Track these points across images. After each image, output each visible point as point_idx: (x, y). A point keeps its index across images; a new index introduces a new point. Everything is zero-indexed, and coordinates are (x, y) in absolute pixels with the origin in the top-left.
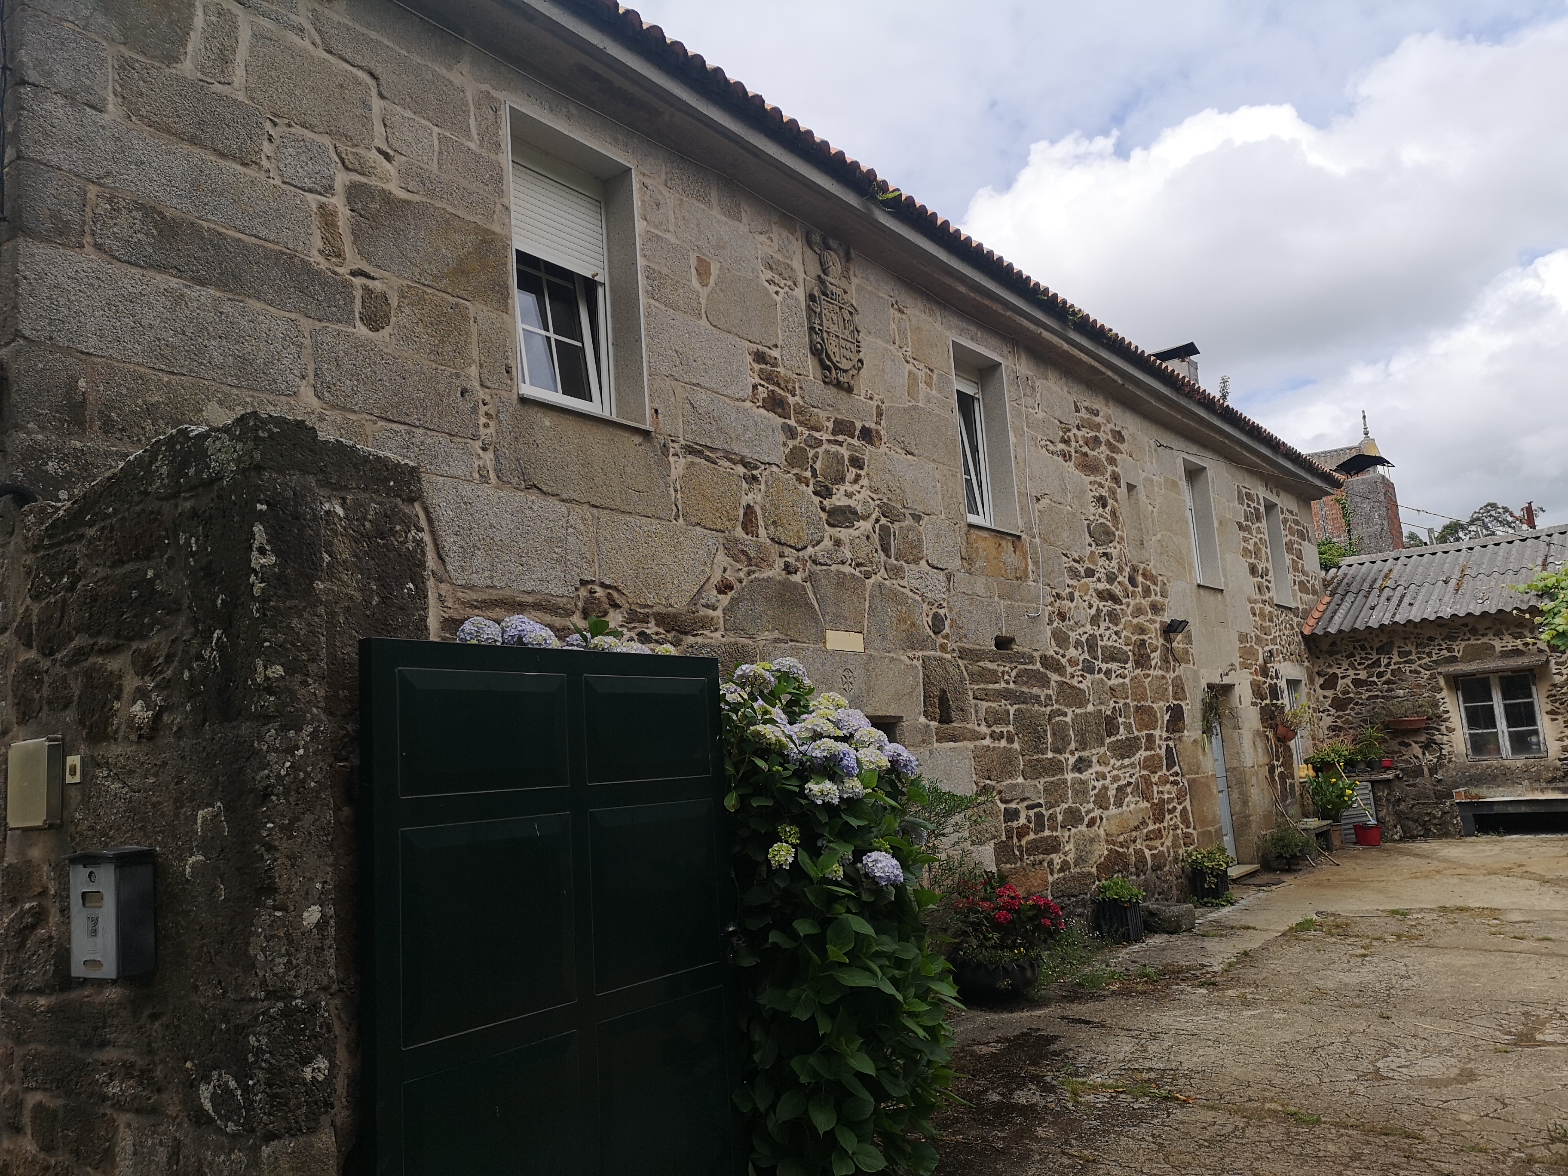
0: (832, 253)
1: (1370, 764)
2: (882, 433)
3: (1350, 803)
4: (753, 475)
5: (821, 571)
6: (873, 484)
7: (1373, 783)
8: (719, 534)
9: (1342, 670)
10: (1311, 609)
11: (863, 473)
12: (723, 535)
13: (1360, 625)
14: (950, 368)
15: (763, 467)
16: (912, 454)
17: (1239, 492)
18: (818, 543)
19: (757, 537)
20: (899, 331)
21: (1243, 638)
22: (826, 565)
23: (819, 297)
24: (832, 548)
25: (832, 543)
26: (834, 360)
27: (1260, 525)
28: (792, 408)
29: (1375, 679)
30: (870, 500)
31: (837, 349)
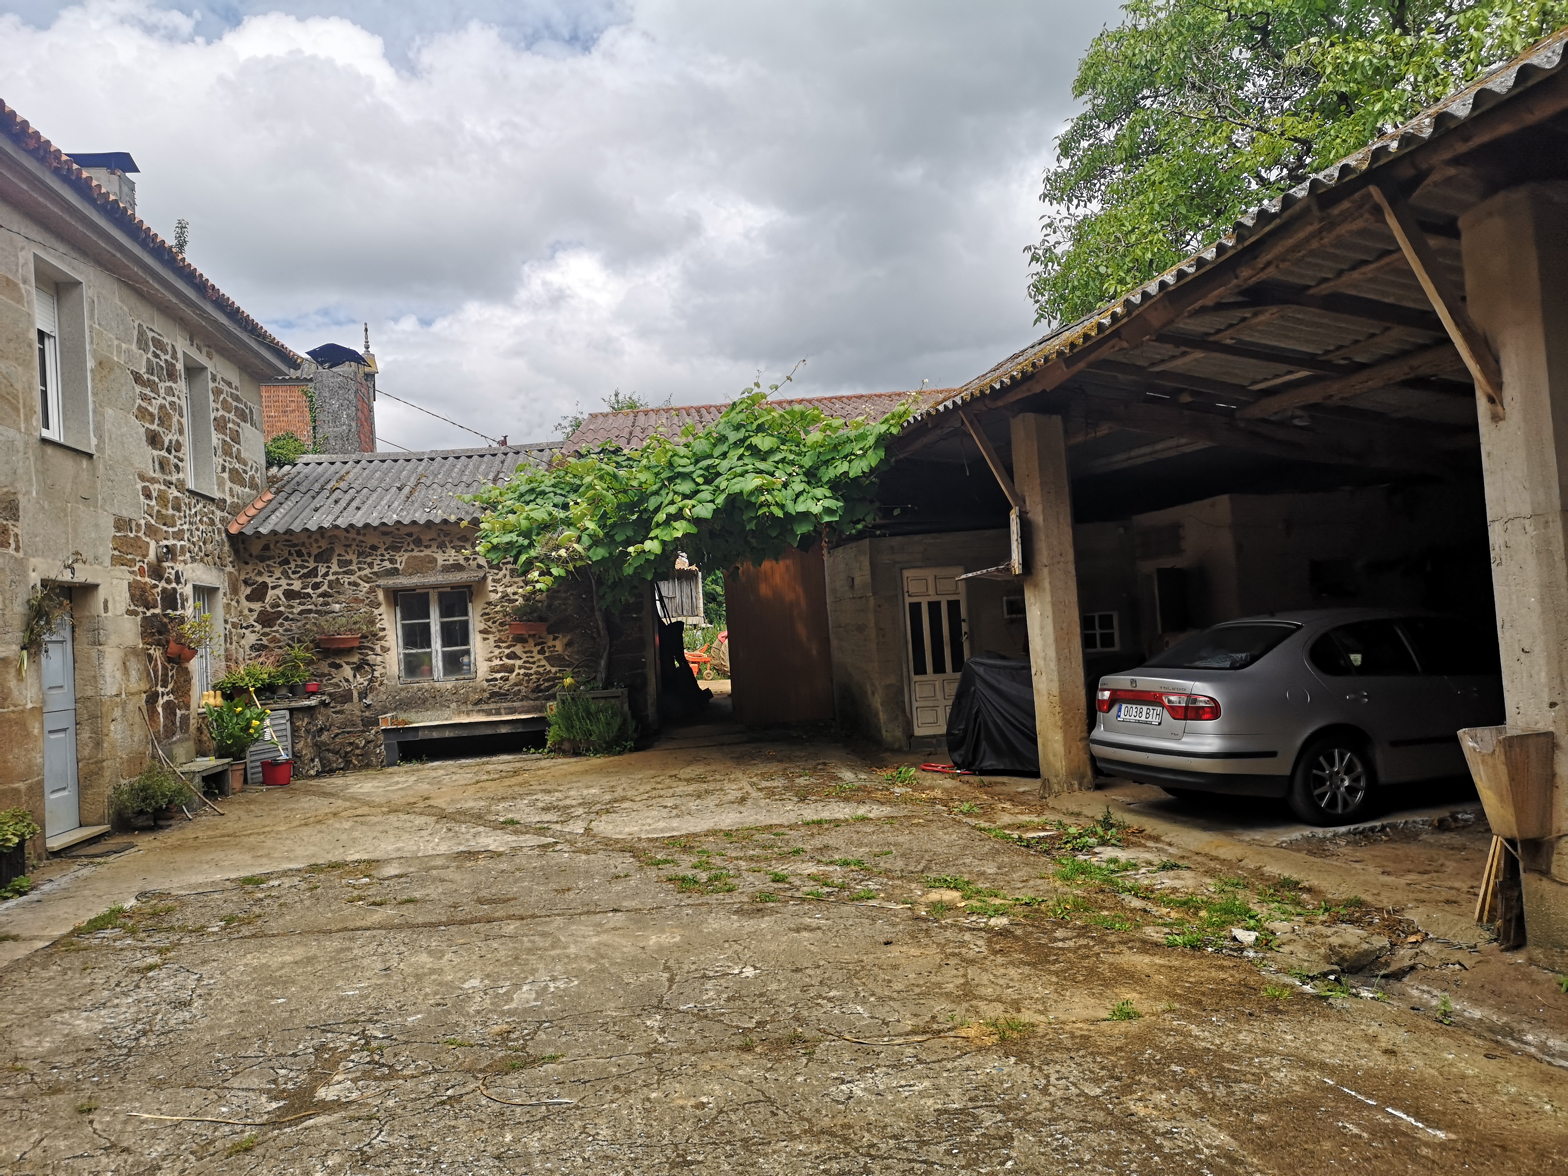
1: (293, 689)
3: (256, 736)
7: (292, 711)
9: (273, 579)
10: (245, 505)
13: (297, 527)
17: (141, 334)
21: (122, 524)
27: (174, 385)
29: (309, 590)
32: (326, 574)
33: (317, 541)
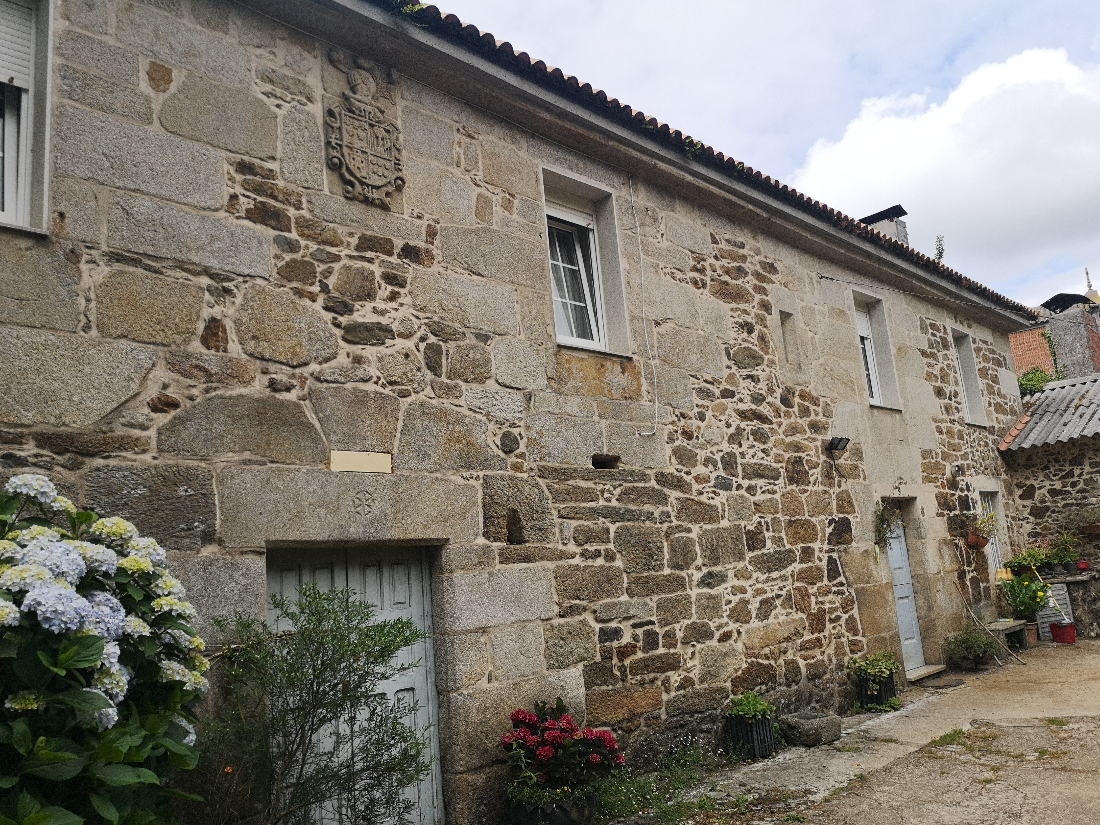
0: (362, 72)
1: (1066, 566)
2: (435, 252)
3: (1042, 604)
4: (224, 288)
5: (327, 389)
6: (418, 302)
7: (1068, 584)
8: (160, 348)
9: (1038, 482)
10: (1009, 428)
11: (402, 291)
12: (166, 349)
13: (1051, 440)
14: (538, 193)
15: (241, 279)
16: (480, 275)
17: (922, 323)
18: (327, 360)
19: (225, 351)
20: (466, 155)
21: (926, 454)
22: (337, 382)
23: (340, 114)
24: (350, 366)
25: (350, 360)
26: (359, 175)
27: (947, 352)
28: (293, 220)
29: (1069, 488)
30: (414, 319)
31: (364, 165)
32: (1081, 474)
33: (1069, 449)
